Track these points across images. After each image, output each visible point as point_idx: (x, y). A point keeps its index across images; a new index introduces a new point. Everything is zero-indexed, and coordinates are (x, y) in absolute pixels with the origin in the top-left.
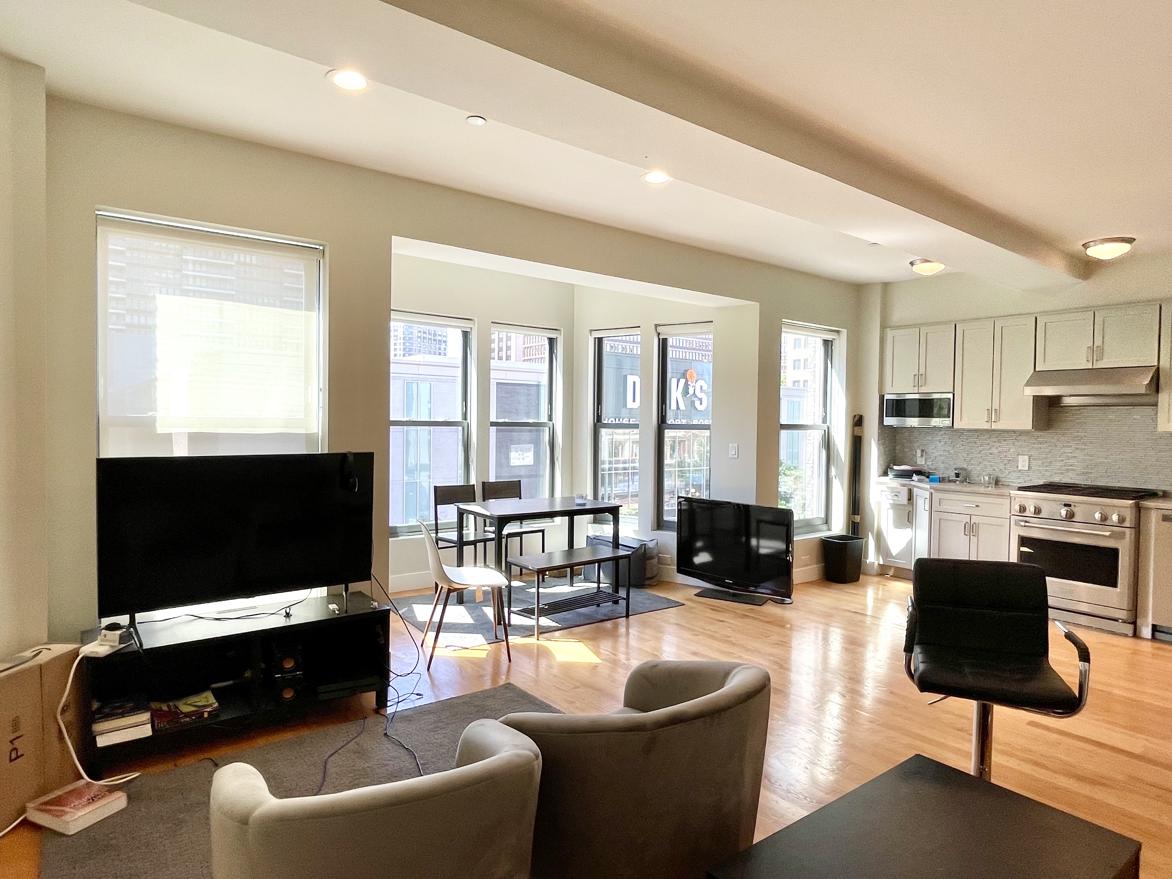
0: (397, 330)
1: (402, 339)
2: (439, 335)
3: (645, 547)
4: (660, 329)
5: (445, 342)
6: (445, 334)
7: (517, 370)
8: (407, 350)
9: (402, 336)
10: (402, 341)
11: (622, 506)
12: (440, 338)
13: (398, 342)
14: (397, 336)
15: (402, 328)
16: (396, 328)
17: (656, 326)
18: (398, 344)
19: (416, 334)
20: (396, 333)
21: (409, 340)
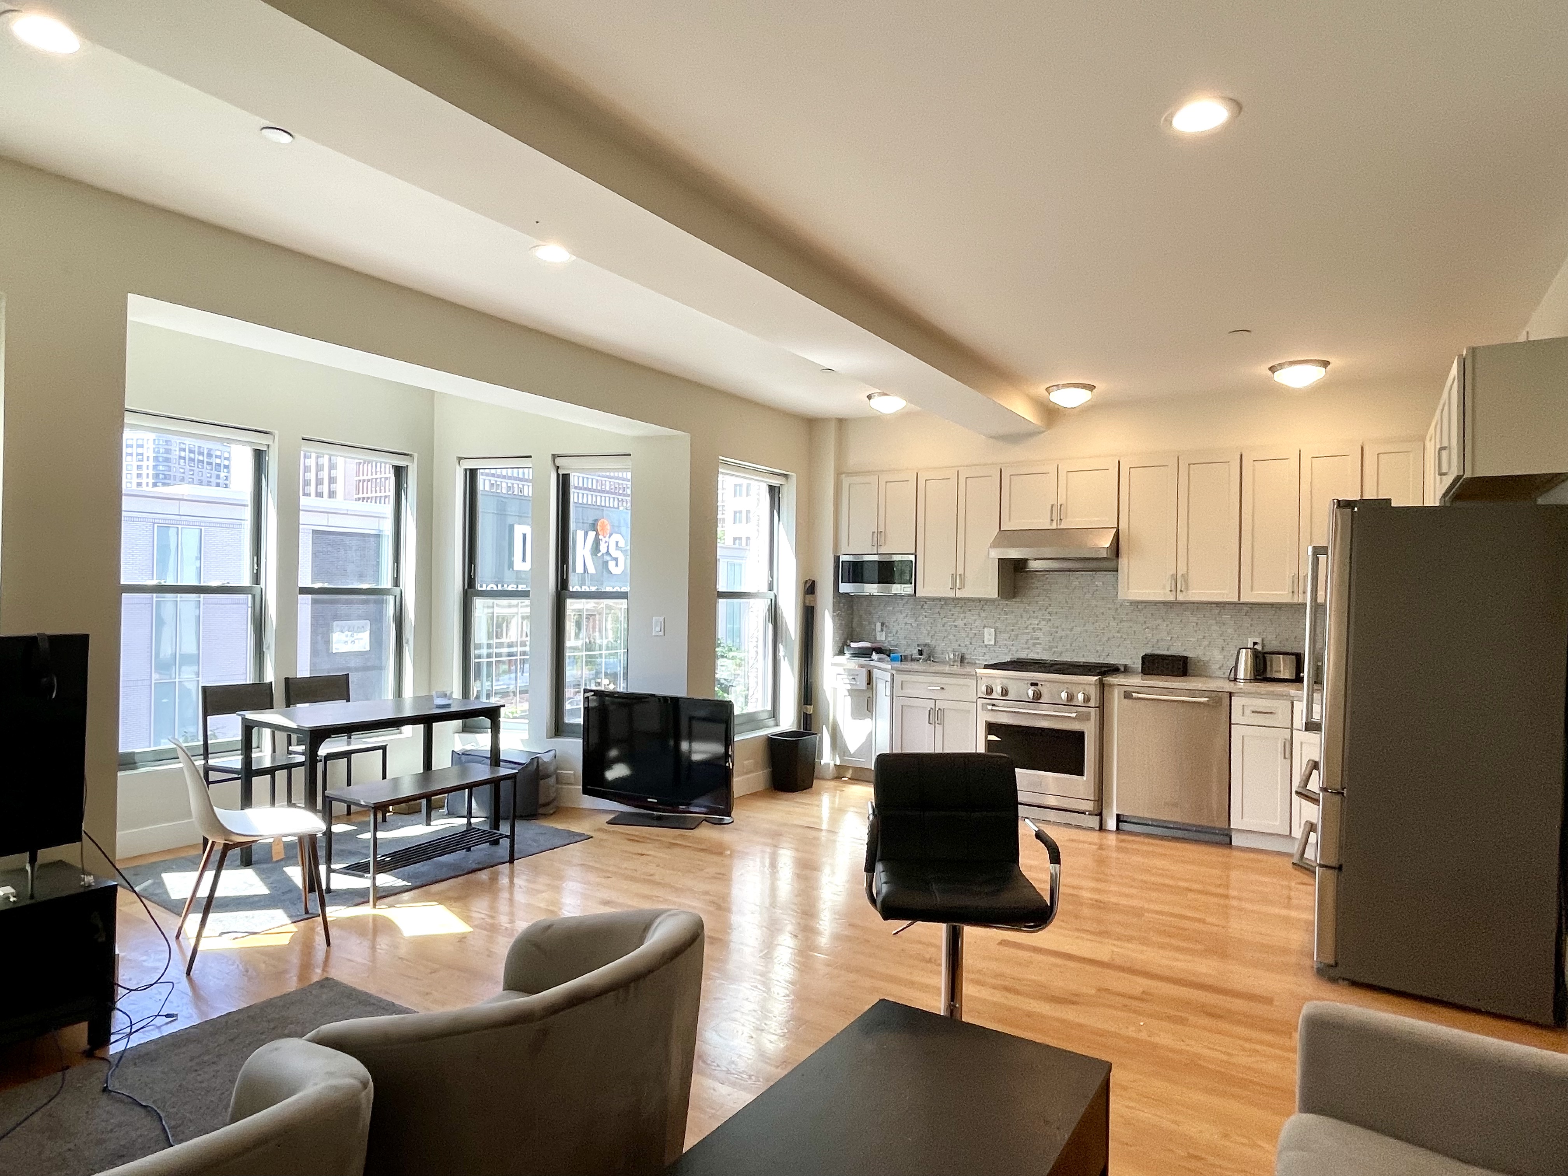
0: (142, 446)
1: (151, 459)
2: (217, 457)
3: (538, 762)
4: (559, 462)
5: (226, 467)
6: (226, 455)
7: (346, 512)
8: (161, 476)
9: (152, 455)
10: (151, 463)
11: (504, 706)
12: (218, 461)
14: (142, 454)
15: (151, 442)
16: (140, 442)
17: (554, 456)
18: (144, 467)
19: (176, 453)
20: (140, 450)
21: (164, 461)
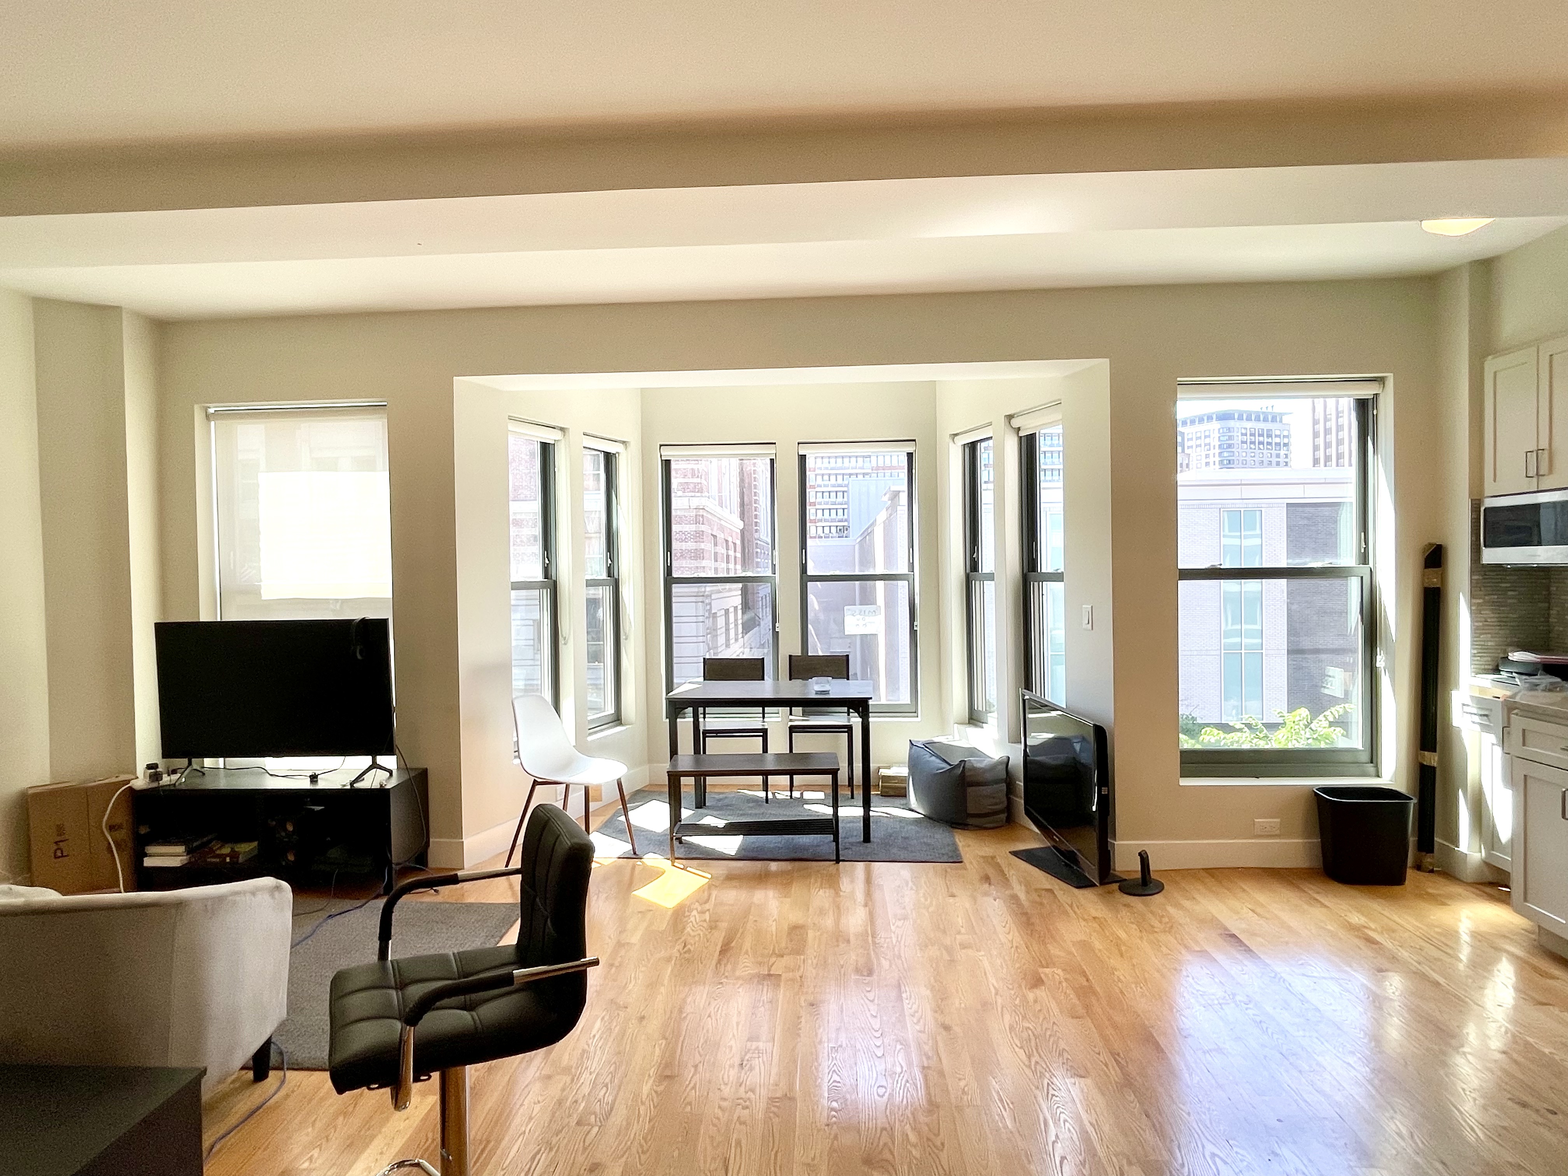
0: (1209, 436)
1: (1217, 447)
2: (1276, 436)
3: (965, 764)
4: (1016, 423)
5: (1285, 445)
6: (1286, 433)
8: (1225, 462)
9: (1217, 443)
10: (1217, 451)
11: (871, 698)
12: (1277, 440)
13: (1211, 453)
14: (1209, 444)
15: (1217, 431)
16: (1207, 434)
17: (1010, 417)
18: (1211, 456)
19: (1238, 439)
20: (1207, 441)
21: (1227, 448)
